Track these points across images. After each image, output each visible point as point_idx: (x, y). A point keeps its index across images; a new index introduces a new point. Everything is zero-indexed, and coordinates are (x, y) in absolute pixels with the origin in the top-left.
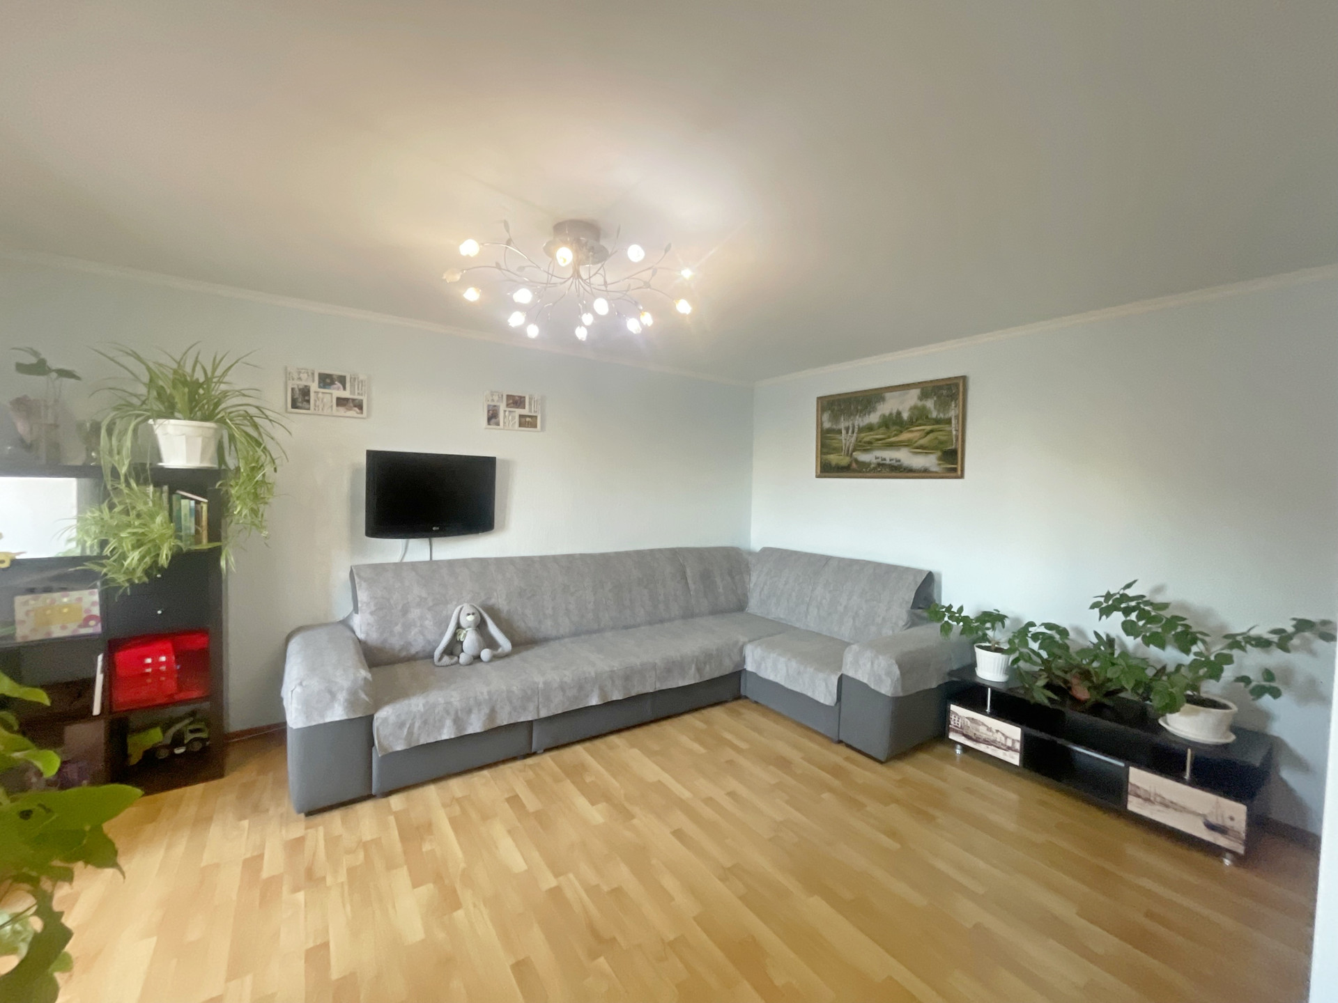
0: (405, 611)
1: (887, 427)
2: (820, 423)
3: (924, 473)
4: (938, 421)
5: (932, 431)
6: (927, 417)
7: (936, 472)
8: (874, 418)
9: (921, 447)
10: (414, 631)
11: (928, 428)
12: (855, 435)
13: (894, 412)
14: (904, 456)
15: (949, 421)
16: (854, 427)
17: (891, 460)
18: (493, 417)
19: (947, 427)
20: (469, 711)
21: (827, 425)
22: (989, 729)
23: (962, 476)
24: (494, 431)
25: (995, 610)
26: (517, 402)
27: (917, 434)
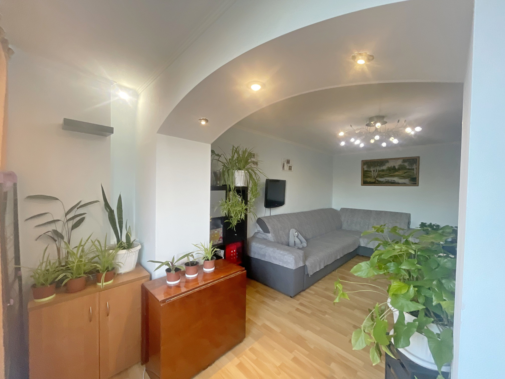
1: (390, 170)
2: (363, 169)
4: (409, 169)
5: (407, 172)
6: (405, 168)
8: (384, 168)
9: (403, 177)
12: (377, 172)
13: (393, 166)
15: (413, 169)
16: (376, 170)
17: (391, 180)
18: (283, 167)
19: (412, 171)
21: (366, 169)
23: (418, 186)
24: (284, 172)
26: (288, 162)
27: (402, 173)
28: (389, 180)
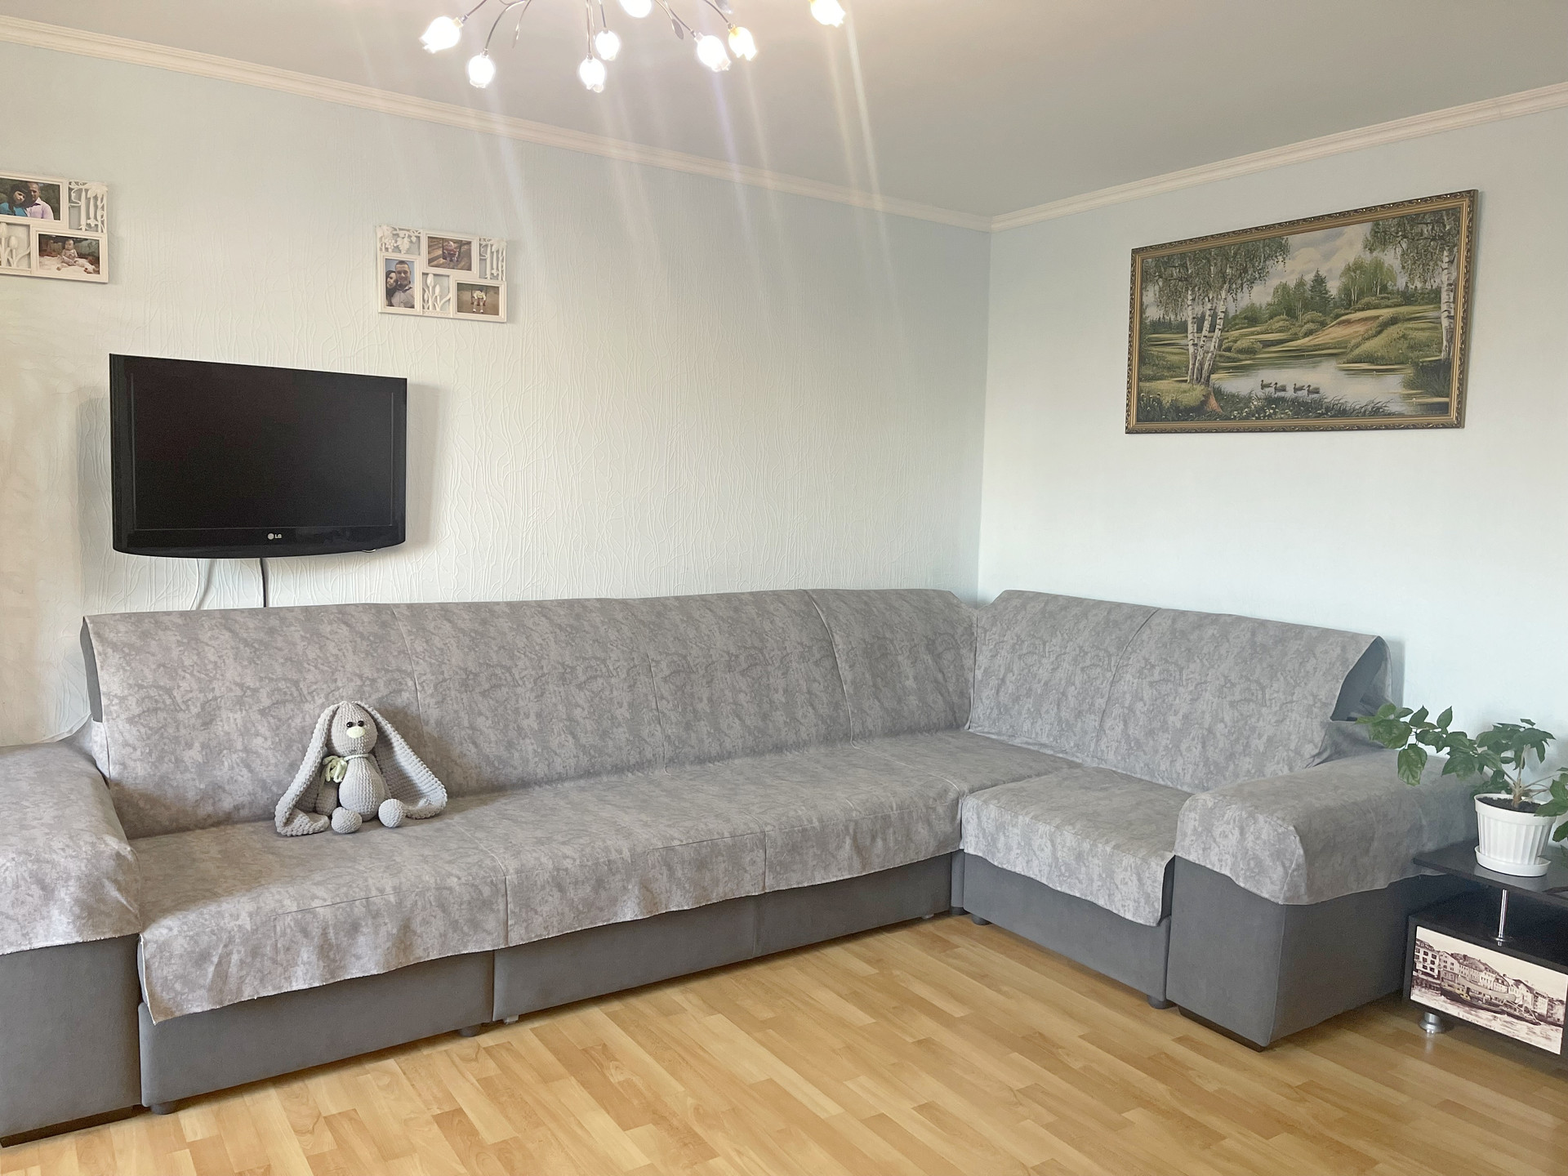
0: (208, 719)
1: (1291, 313)
2: (1137, 308)
3: (1374, 418)
4: (1408, 298)
5: (1394, 321)
6: (1384, 288)
7: (1401, 415)
8: (1260, 295)
9: (1370, 358)
10: (229, 760)
11: (1387, 313)
12: (1217, 333)
13: (1309, 278)
15: (1434, 297)
16: (1214, 316)
17: (1296, 390)
18: (397, 287)
19: (1429, 311)
20: (354, 928)
21: (1154, 313)
22: (1501, 979)
23: (1459, 424)
24: (401, 322)
25: (1522, 721)
26: (451, 253)
27: (1360, 329)
28: (1283, 389)
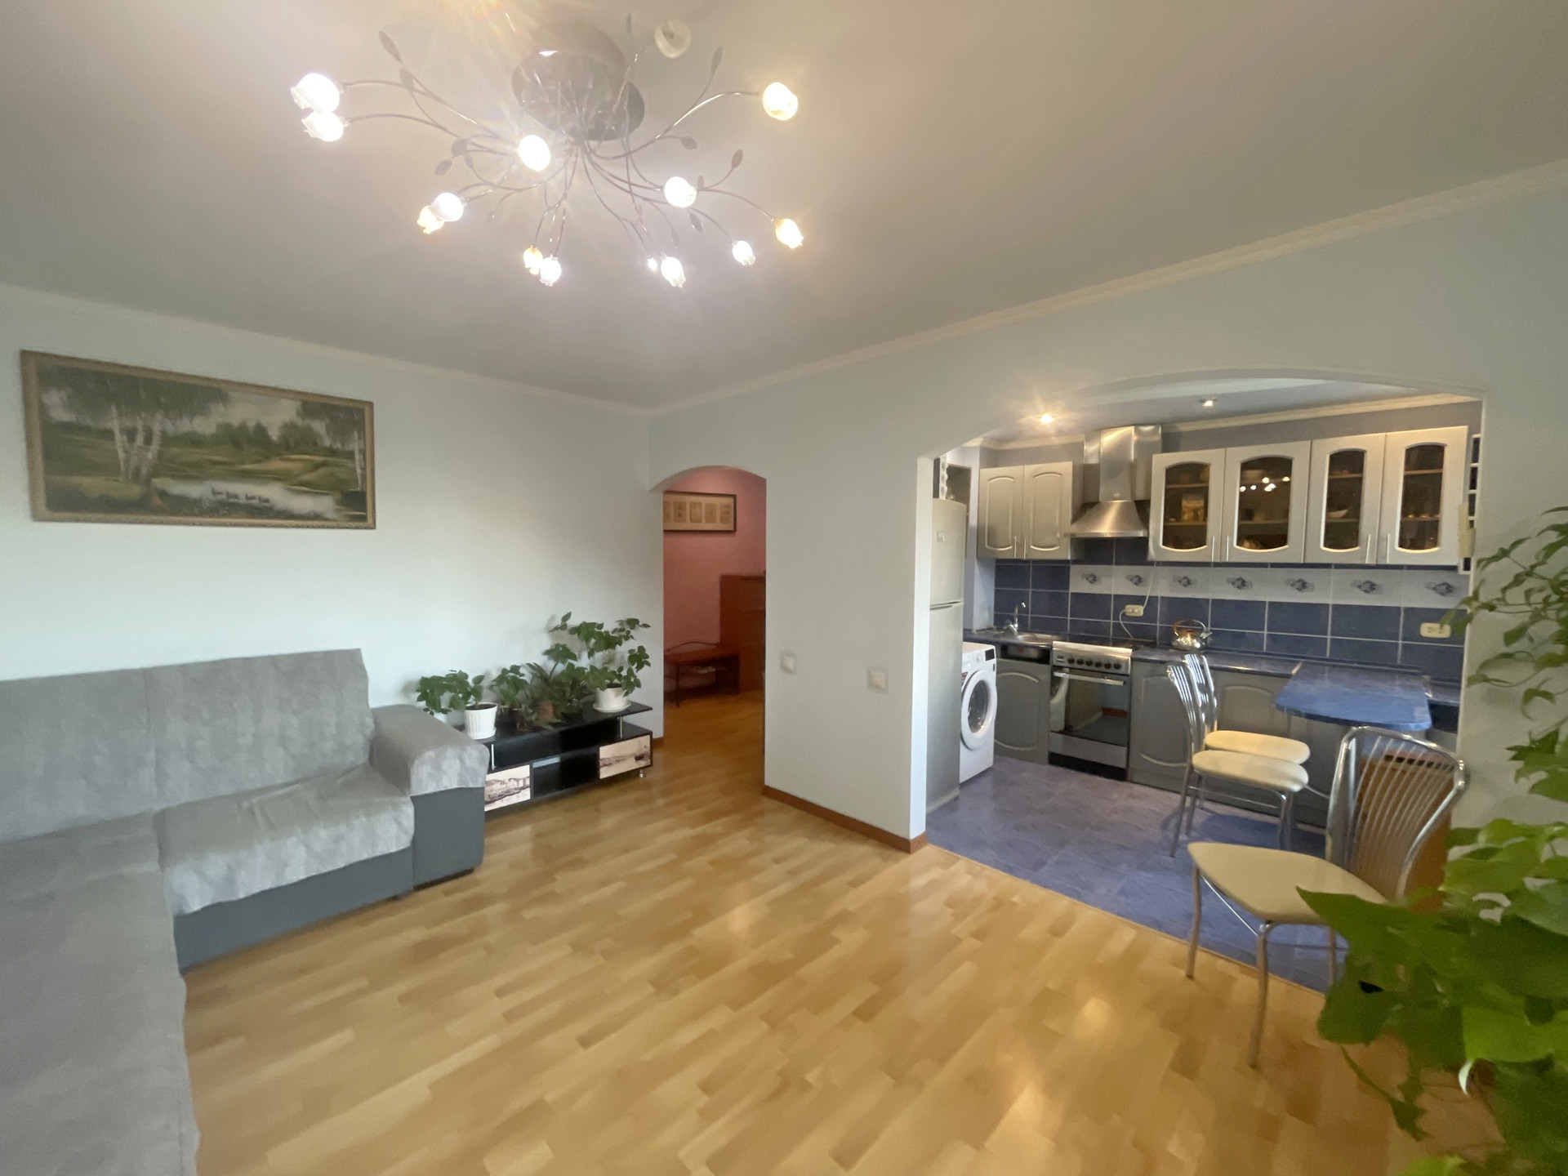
1: (235, 444)
2: (34, 407)
3: (313, 520)
4: (332, 452)
5: (324, 464)
6: (315, 444)
7: (334, 520)
8: (204, 425)
9: (309, 484)
11: (318, 459)
12: (153, 447)
13: (251, 424)
14: (275, 494)
15: (350, 455)
16: (148, 432)
17: (248, 498)
19: (347, 463)
21: (60, 415)
23: (373, 527)
27: (299, 465)
